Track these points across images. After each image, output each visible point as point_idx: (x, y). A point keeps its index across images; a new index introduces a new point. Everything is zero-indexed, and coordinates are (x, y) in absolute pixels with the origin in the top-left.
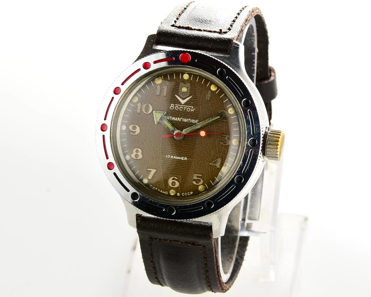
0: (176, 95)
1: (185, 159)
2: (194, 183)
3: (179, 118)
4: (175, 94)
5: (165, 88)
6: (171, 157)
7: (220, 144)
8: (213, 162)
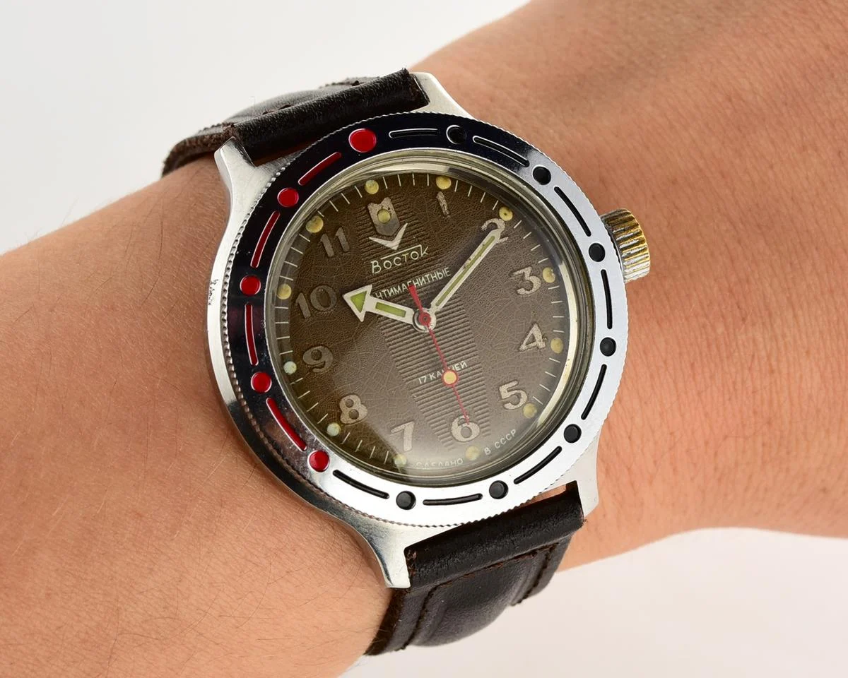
0: (370, 238)
3: (403, 285)
4: (368, 237)
5: (340, 234)
6: (429, 377)
7: (518, 294)
8: (525, 342)
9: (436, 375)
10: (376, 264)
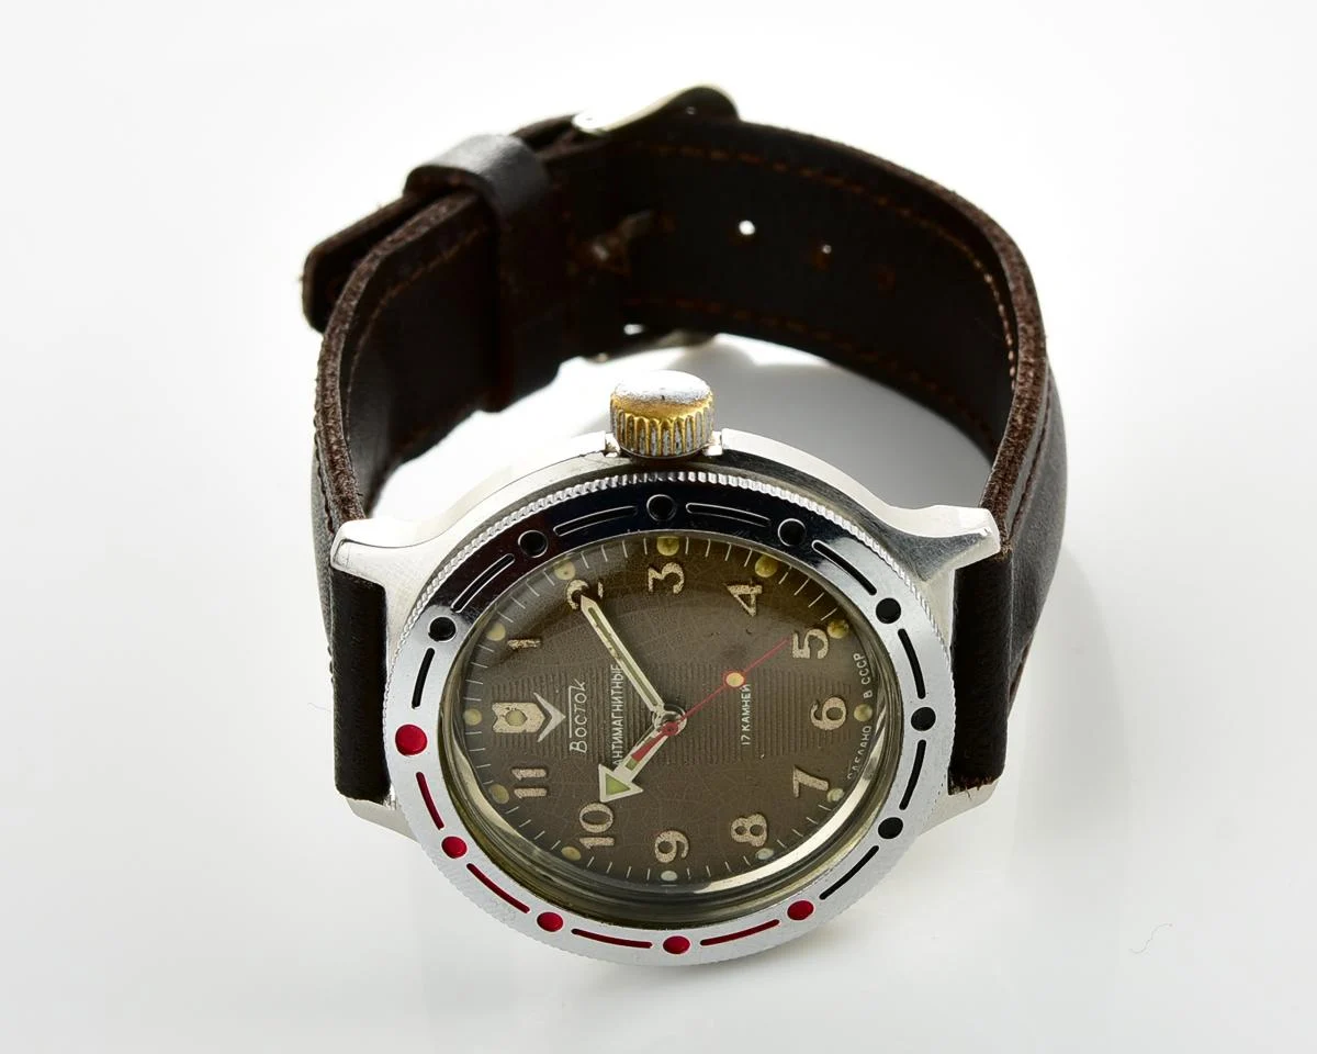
0: (539, 741)
1: (747, 690)
2: (822, 653)
3: (614, 723)
5: (521, 774)
7: (679, 594)
8: (746, 607)
9: (745, 724)
10: (575, 746)
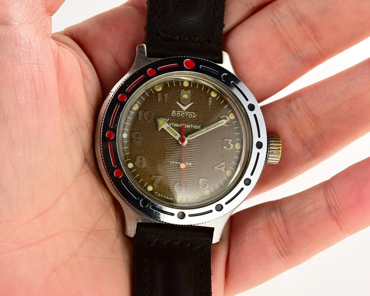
0: (177, 102)
2: (200, 187)
3: (181, 124)
4: (176, 101)
5: (166, 95)
6: (175, 163)
7: (223, 148)
8: (217, 166)
9: (178, 163)
10: (174, 112)
